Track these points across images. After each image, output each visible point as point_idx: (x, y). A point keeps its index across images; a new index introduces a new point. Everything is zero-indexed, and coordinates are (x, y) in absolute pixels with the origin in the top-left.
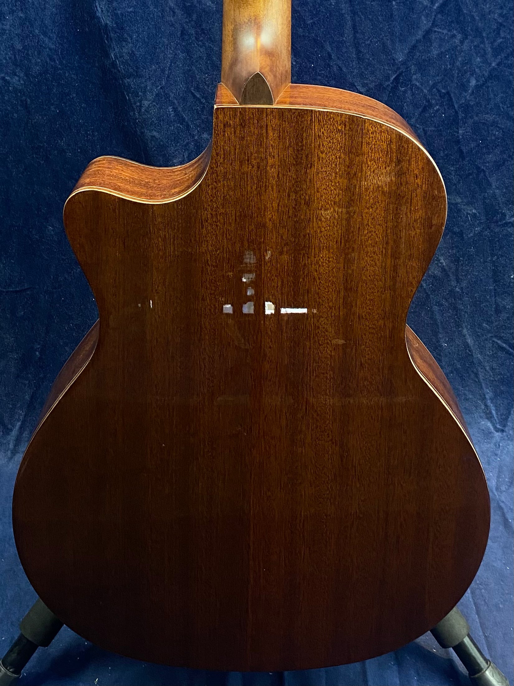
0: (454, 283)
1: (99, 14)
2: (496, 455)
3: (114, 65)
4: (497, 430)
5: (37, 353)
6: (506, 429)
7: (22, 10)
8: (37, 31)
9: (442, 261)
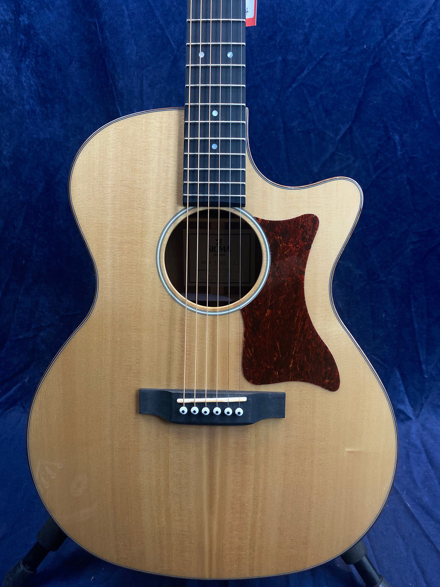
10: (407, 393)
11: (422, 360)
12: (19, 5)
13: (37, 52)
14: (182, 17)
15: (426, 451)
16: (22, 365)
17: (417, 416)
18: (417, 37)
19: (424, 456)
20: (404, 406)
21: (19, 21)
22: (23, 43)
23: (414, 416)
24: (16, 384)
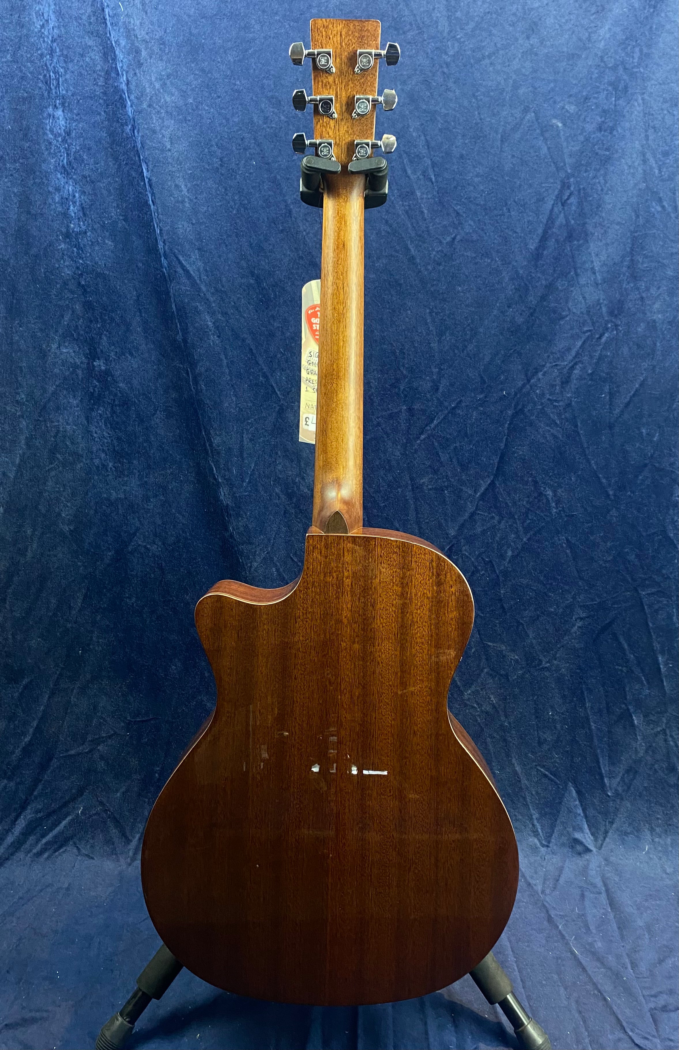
0: (503, 718)
1: (222, 498)
2: (542, 866)
3: (231, 536)
4: (543, 846)
5: (157, 775)
6: (551, 845)
7: (163, 494)
8: (173, 510)
9: (492, 699)
10: (586, 817)
11: (603, 772)
12: (95, 349)
13: (114, 400)
14: (290, 363)
15: (607, 891)
16: (74, 791)
17: (600, 848)
18: (566, 382)
19: (604, 896)
20: (582, 835)
21: (94, 366)
22: (96, 389)
23: (596, 847)
24: (66, 817)
